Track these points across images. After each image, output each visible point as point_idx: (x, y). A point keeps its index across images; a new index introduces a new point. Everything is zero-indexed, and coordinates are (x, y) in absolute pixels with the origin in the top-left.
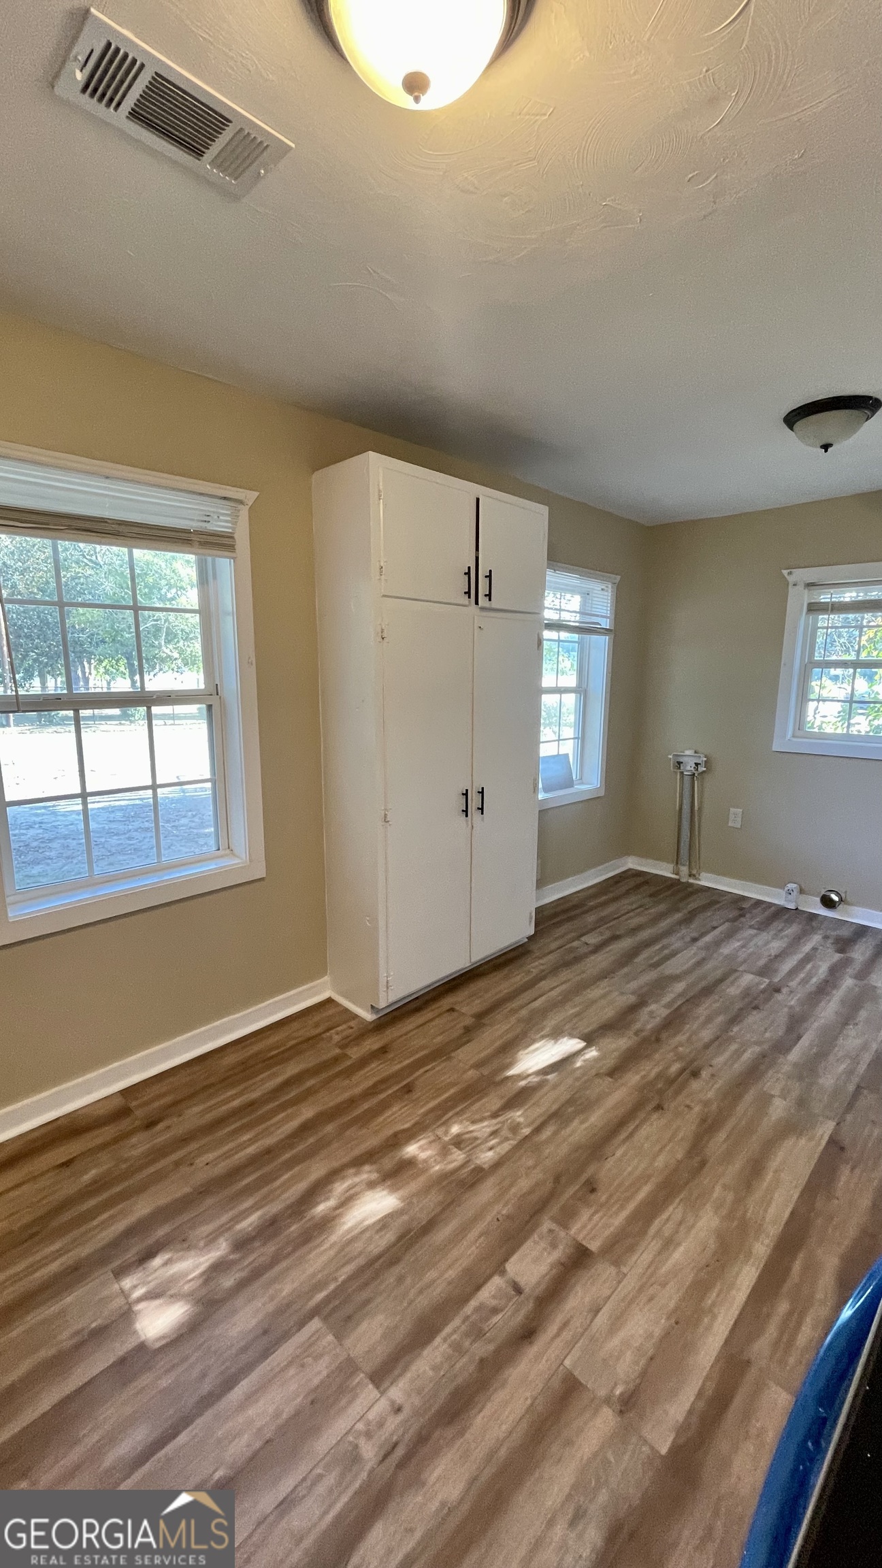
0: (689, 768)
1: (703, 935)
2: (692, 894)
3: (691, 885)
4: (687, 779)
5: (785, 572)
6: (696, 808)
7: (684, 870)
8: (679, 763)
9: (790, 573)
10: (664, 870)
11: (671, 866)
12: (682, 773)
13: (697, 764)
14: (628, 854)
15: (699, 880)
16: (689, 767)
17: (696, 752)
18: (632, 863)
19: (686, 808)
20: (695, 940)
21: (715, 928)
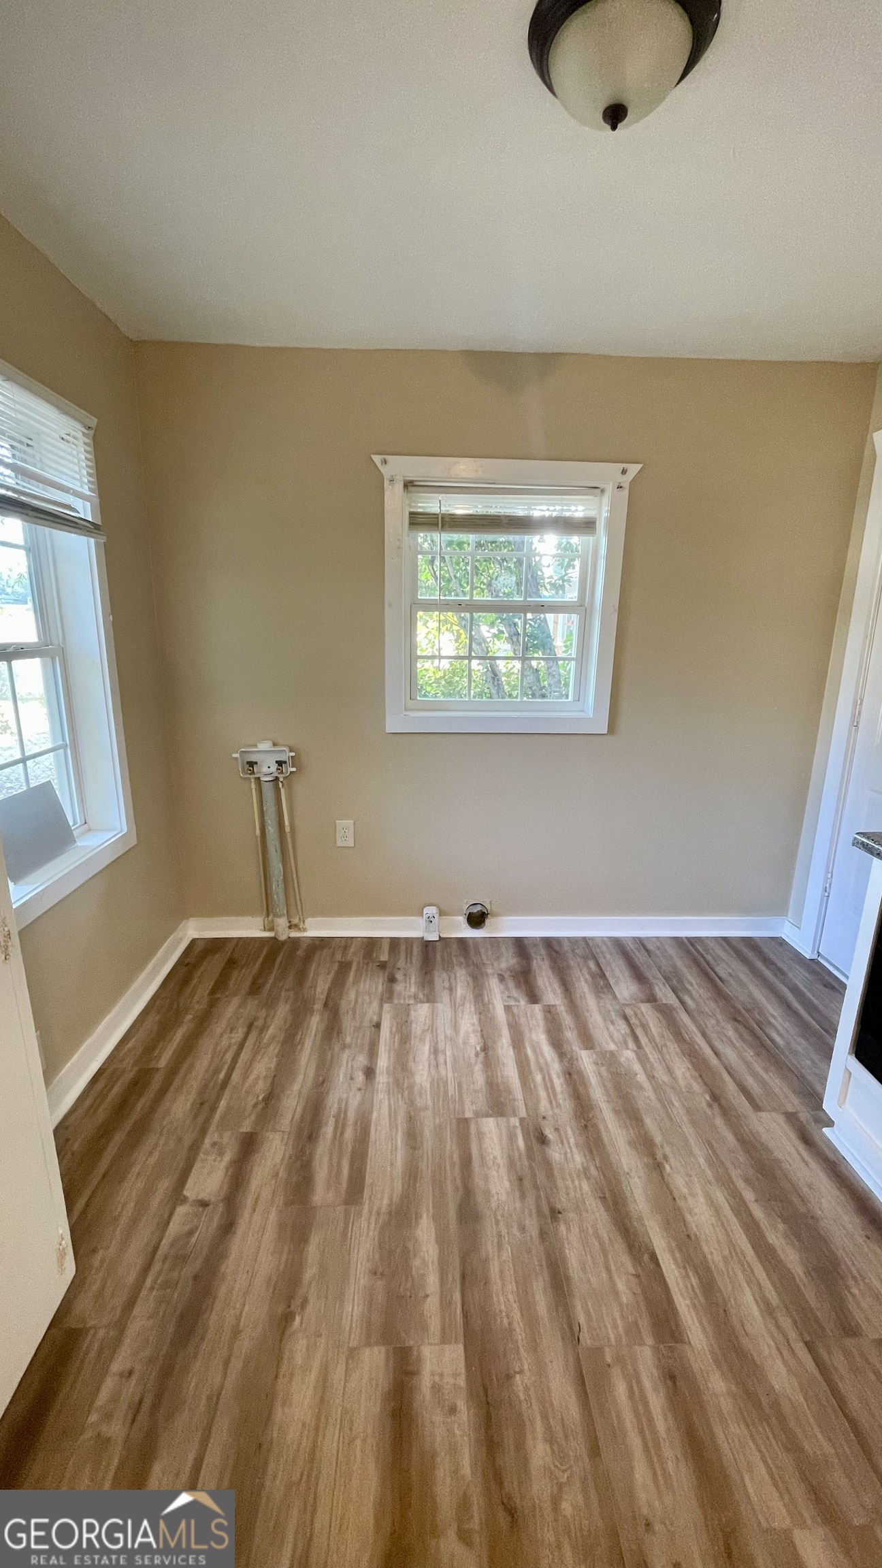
0: (265, 770)
1: (373, 1053)
2: (308, 958)
3: (295, 942)
4: (268, 790)
5: (377, 459)
6: (287, 829)
7: (282, 922)
8: (252, 764)
9: (385, 462)
10: (249, 928)
11: (259, 921)
12: (258, 779)
13: (280, 763)
14: (188, 918)
15: (305, 930)
16: (267, 768)
17: (274, 745)
18: (195, 930)
19: (272, 830)
20: (370, 1072)
21: (378, 1026)
